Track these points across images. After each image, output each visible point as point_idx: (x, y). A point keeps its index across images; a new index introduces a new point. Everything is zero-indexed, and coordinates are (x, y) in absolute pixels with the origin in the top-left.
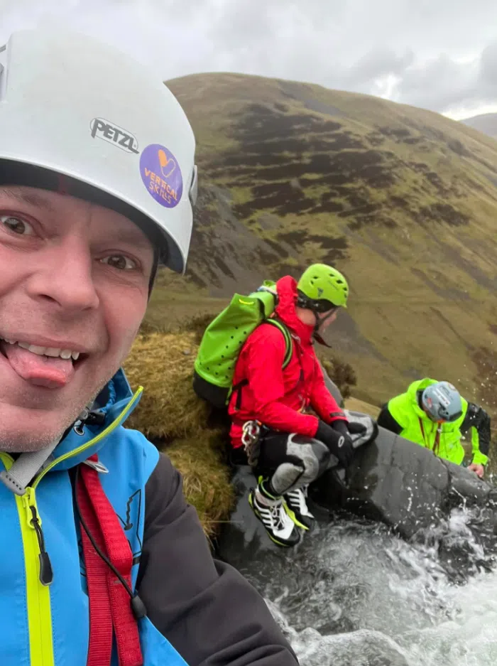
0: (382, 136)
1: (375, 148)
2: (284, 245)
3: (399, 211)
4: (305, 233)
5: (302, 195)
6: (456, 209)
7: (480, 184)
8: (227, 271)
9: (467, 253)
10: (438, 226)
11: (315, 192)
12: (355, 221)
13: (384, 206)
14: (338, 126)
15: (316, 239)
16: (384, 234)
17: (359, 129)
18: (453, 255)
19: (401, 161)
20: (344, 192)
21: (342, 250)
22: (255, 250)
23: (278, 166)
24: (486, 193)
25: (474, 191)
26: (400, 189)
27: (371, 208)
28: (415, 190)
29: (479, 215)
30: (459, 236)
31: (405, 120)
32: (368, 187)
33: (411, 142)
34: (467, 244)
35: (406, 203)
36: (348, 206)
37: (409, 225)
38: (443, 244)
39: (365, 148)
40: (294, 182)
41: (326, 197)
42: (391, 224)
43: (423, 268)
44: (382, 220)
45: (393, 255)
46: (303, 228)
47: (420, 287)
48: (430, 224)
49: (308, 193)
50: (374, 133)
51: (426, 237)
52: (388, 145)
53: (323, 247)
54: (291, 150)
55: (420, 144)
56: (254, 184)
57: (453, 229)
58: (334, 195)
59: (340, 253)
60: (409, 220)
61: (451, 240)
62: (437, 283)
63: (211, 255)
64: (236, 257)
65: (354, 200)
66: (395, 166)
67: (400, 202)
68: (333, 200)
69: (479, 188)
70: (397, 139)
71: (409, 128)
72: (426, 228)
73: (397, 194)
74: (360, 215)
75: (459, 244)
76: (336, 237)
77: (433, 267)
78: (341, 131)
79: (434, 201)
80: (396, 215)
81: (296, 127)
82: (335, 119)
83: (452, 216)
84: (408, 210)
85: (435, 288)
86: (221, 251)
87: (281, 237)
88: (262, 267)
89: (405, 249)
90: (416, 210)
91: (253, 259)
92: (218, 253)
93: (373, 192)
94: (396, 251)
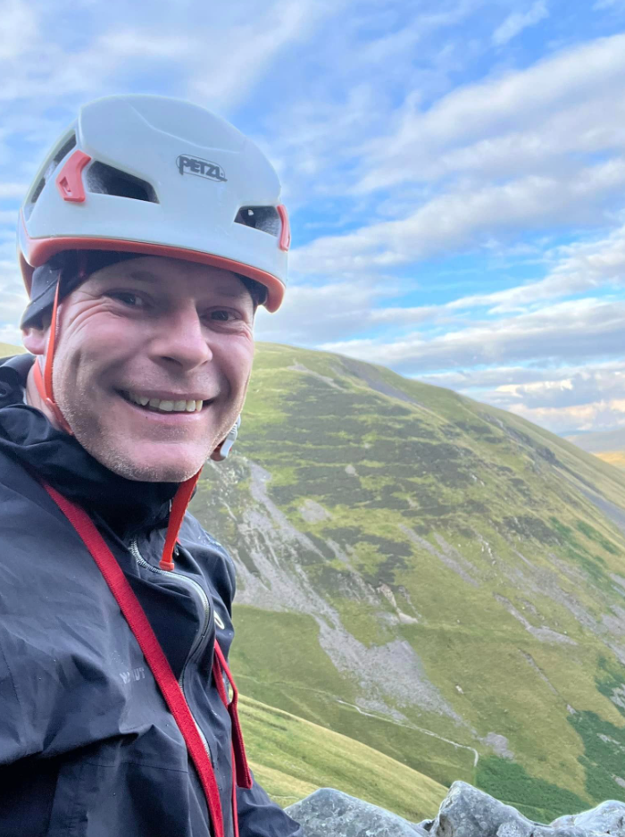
0: (458, 430)
1: (451, 441)
2: (331, 544)
3: (478, 518)
4: (358, 530)
5: (359, 485)
6: (548, 524)
7: (576, 499)
8: (253, 569)
9: (563, 582)
10: (527, 542)
11: (376, 483)
12: (423, 524)
13: (459, 509)
14: (405, 412)
15: (372, 539)
16: (460, 544)
17: (435, 419)
18: (547, 581)
19: (480, 460)
20: (411, 487)
21: (406, 558)
22: (292, 545)
23: (332, 447)
24: (585, 511)
25: (568, 507)
26: (482, 492)
27: (442, 510)
28: (498, 495)
31: (486, 416)
32: (441, 485)
33: (492, 441)
35: (488, 510)
36: (414, 504)
37: (490, 536)
39: (439, 439)
40: (350, 469)
41: (388, 490)
42: (467, 533)
43: (509, 594)
44: (457, 526)
46: (355, 524)
47: (505, 619)
48: (517, 539)
49: (366, 483)
50: (449, 426)
51: (512, 555)
52: (464, 442)
53: (380, 550)
54: (349, 431)
55: (503, 445)
56: (299, 464)
57: (546, 549)
58: (398, 490)
59: (401, 561)
60: (491, 530)
61: (543, 563)
63: (234, 545)
64: (267, 551)
65: (422, 496)
66: (474, 466)
67: (478, 507)
68: (396, 494)
69: (575, 504)
70: (477, 436)
71: (492, 427)
72: (513, 543)
73: (476, 497)
74: (429, 517)
75: (554, 568)
76: (398, 540)
77: (521, 594)
78: (410, 417)
79: (521, 513)
80: (474, 523)
81: (356, 406)
82: (405, 404)
84: (489, 517)
86: (248, 540)
87: (327, 532)
88: (299, 568)
90: (500, 520)
91: (289, 556)
92: (244, 542)
93: (445, 490)
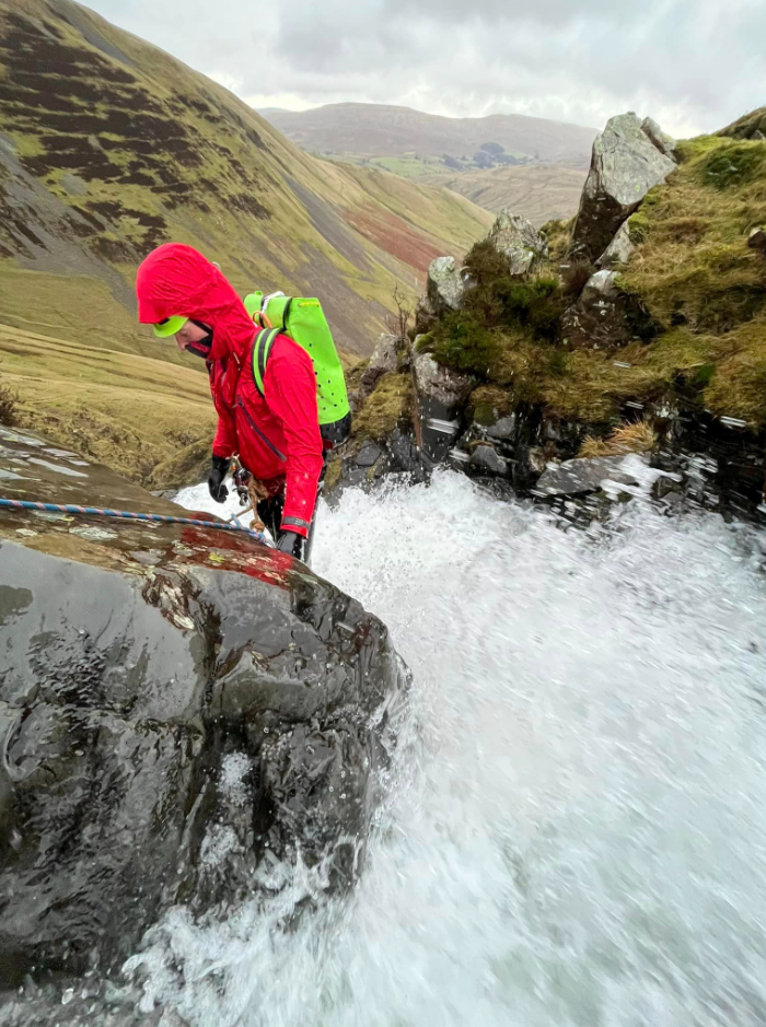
0: (181, 105)
1: (177, 118)
2: (97, 215)
3: (211, 196)
4: (118, 206)
5: (106, 159)
6: (260, 202)
8: (35, 240)
9: (272, 246)
10: (246, 217)
11: (121, 158)
12: (169, 199)
13: (195, 187)
14: (131, 79)
15: (133, 214)
16: (200, 217)
17: (160, 92)
18: (261, 247)
19: (205, 140)
20: (153, 164)
21: (162, 229)
22: (64, 218)
23: (68, 114)
24: (283, 191)
25: (272, 187)
26: (210, 173)
27: (182, 188)
28: (223, 176)
29: (279, 212)
30: (264, 229)
31: (204, 93)
32: (176, 163)
33: (212, 120)
34: (272, 237)
35: (216, 189)
36: (159, 181)
37: (221, 211)
38: (252, 235)
39: (167, 115)
40: (93, 140)
41: (134, 166)
42: (204, 208)
43: (239, 256)
44: (196, 203)
45: (212, 241)
46: (115, 199)
47: (239, 274)
48: (240, 214)
49: (113, 157)
50: (173, 100)
51: (237, 227)
52: (189, 118)
53: (140, 223)
54: (81, 96)
55: (220, 125)
56: (40, 133)
57: (259, 222)
58: (143, 166)
59: (160, 233)
60: (221, 207)
61: (258, 232)
62: (251, 271)
63: (9, 218)
64: (42, 224)
65: (163, 174)
66: (201, 145)
67: (210, 186)
68: (142, 171)
69: (277, 185)
70: (198, 113)
71: (210, 105)
72: (237, 218)
73: (206, 177)
74: (174, 193)
75: (265, 237)
76: (152, 214)
77: (247, 256)
78: (135, 86)
79: (241, 191)
80: (208, 199)
81: (81, 65)
82: (128, 69)
83: (259, 210)
84: (218, 195)
85: (250, 276)
86: (20, 213)
87: (91, 205)
88: (77, 239)
89: (219, 235)
90: (226, 197)
91: (65, 229)
92: (17, 215)
93: (182, 169)
94: (213, 237)
